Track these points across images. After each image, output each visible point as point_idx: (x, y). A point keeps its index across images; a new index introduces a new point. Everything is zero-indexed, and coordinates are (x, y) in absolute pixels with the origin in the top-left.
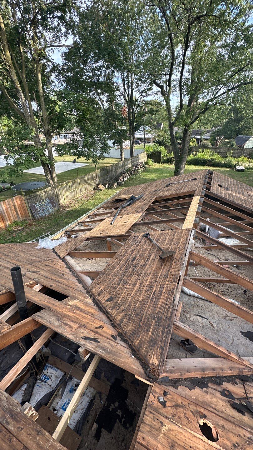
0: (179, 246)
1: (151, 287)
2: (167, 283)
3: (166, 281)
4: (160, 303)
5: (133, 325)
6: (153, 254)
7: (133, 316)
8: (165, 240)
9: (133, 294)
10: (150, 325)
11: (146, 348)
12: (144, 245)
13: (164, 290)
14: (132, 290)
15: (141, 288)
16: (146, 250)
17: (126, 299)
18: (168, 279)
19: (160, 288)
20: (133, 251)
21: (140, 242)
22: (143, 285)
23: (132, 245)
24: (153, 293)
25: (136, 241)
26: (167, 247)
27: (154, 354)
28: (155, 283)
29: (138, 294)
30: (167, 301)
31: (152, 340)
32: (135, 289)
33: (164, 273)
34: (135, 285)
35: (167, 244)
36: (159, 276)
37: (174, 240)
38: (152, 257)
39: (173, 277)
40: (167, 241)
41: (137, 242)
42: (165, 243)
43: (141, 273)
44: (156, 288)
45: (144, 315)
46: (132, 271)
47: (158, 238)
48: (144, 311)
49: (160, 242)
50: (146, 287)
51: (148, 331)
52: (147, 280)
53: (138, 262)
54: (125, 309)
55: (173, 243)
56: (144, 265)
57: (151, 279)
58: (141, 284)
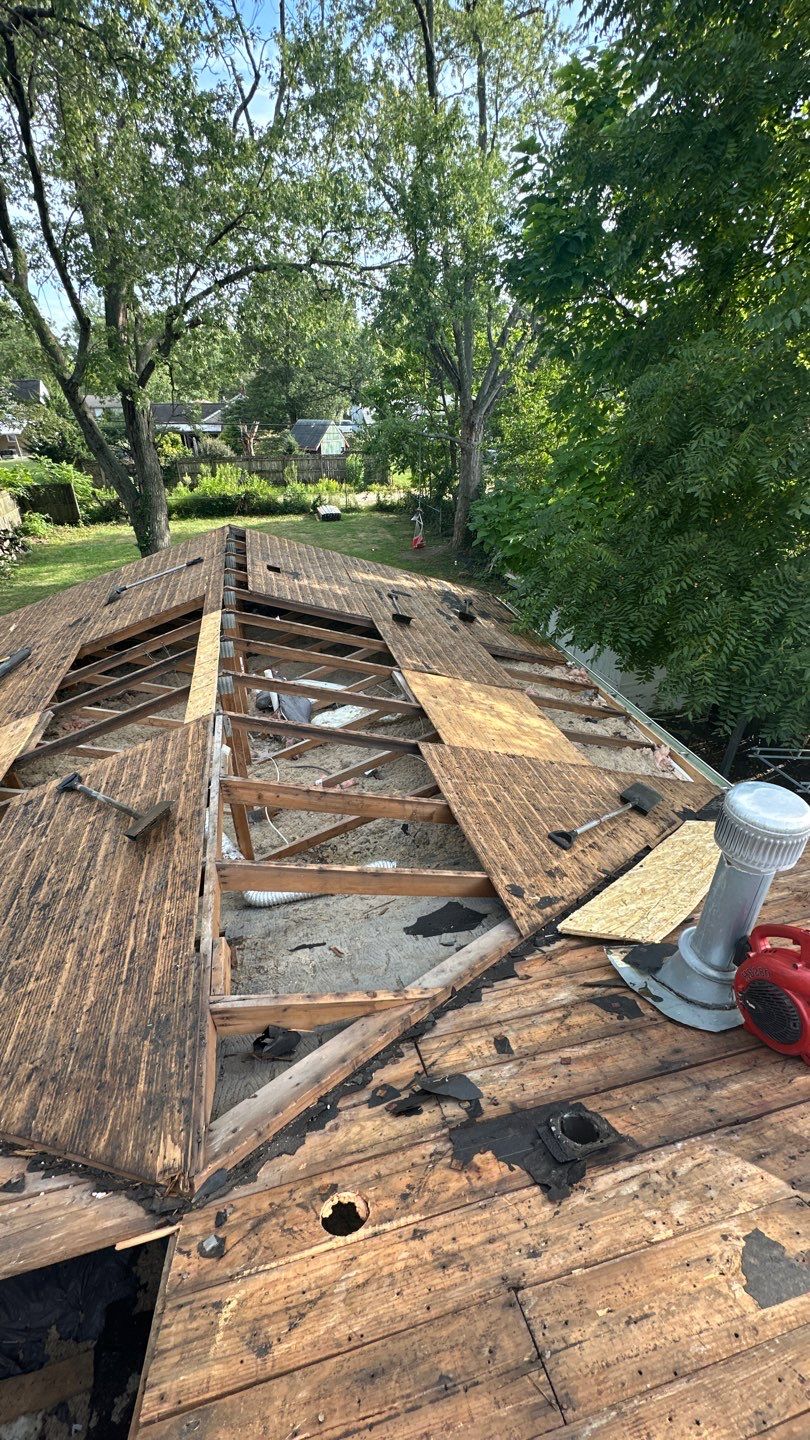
0: (184, 777)
1: (118, 943)
2: (167, 905)
3: (164, 900)
4: (157, 975)
5: (76, 1099)
6: (106, 838)
7: (72, 1072)
8: (139, 777)
9: (56, 1000)
10: (137, 1060)
11: (136, 1139)
12: (66, 820)
13: (163, 932)
14: (51, 990)
15: (85, 964)
16: (77, 834)
17: (34, 1031)
18: (169, 891)
19: (149, 930)
20: (28, 857)
21: (50, 818)
22: (88, 954)
23: (20, 840)
24: (127, 960)
25: (33, 817)
26: (149, 794)
27: (165, 1138)
28: (129, 925)
29: (77, 990)
30: (176, 960)
31: (150, 1103)
32: (63, 980)
33: (154, 880)
34: (58, 966)
35: (146, 785)
36: (139, 898)
37: (167, 765)
38: (103, 847)
39: (184, 877)
40: (144, 778)
41: (39, 821)
42: (139, 786)
43: (74, 919)
44: (135, 938)
45: (112, 1042)
46: (39, 926)
47: (113, 779)
48: (109, 1030)
49: (121, 788)
50: (102, 951)
51: (132, 1083)
52: (99, 931)
53: (55, 888)
54: (36, 1069)
55: (165, 776)
56: (80, 888)
57: (112, 918)
58: (80, 954)
